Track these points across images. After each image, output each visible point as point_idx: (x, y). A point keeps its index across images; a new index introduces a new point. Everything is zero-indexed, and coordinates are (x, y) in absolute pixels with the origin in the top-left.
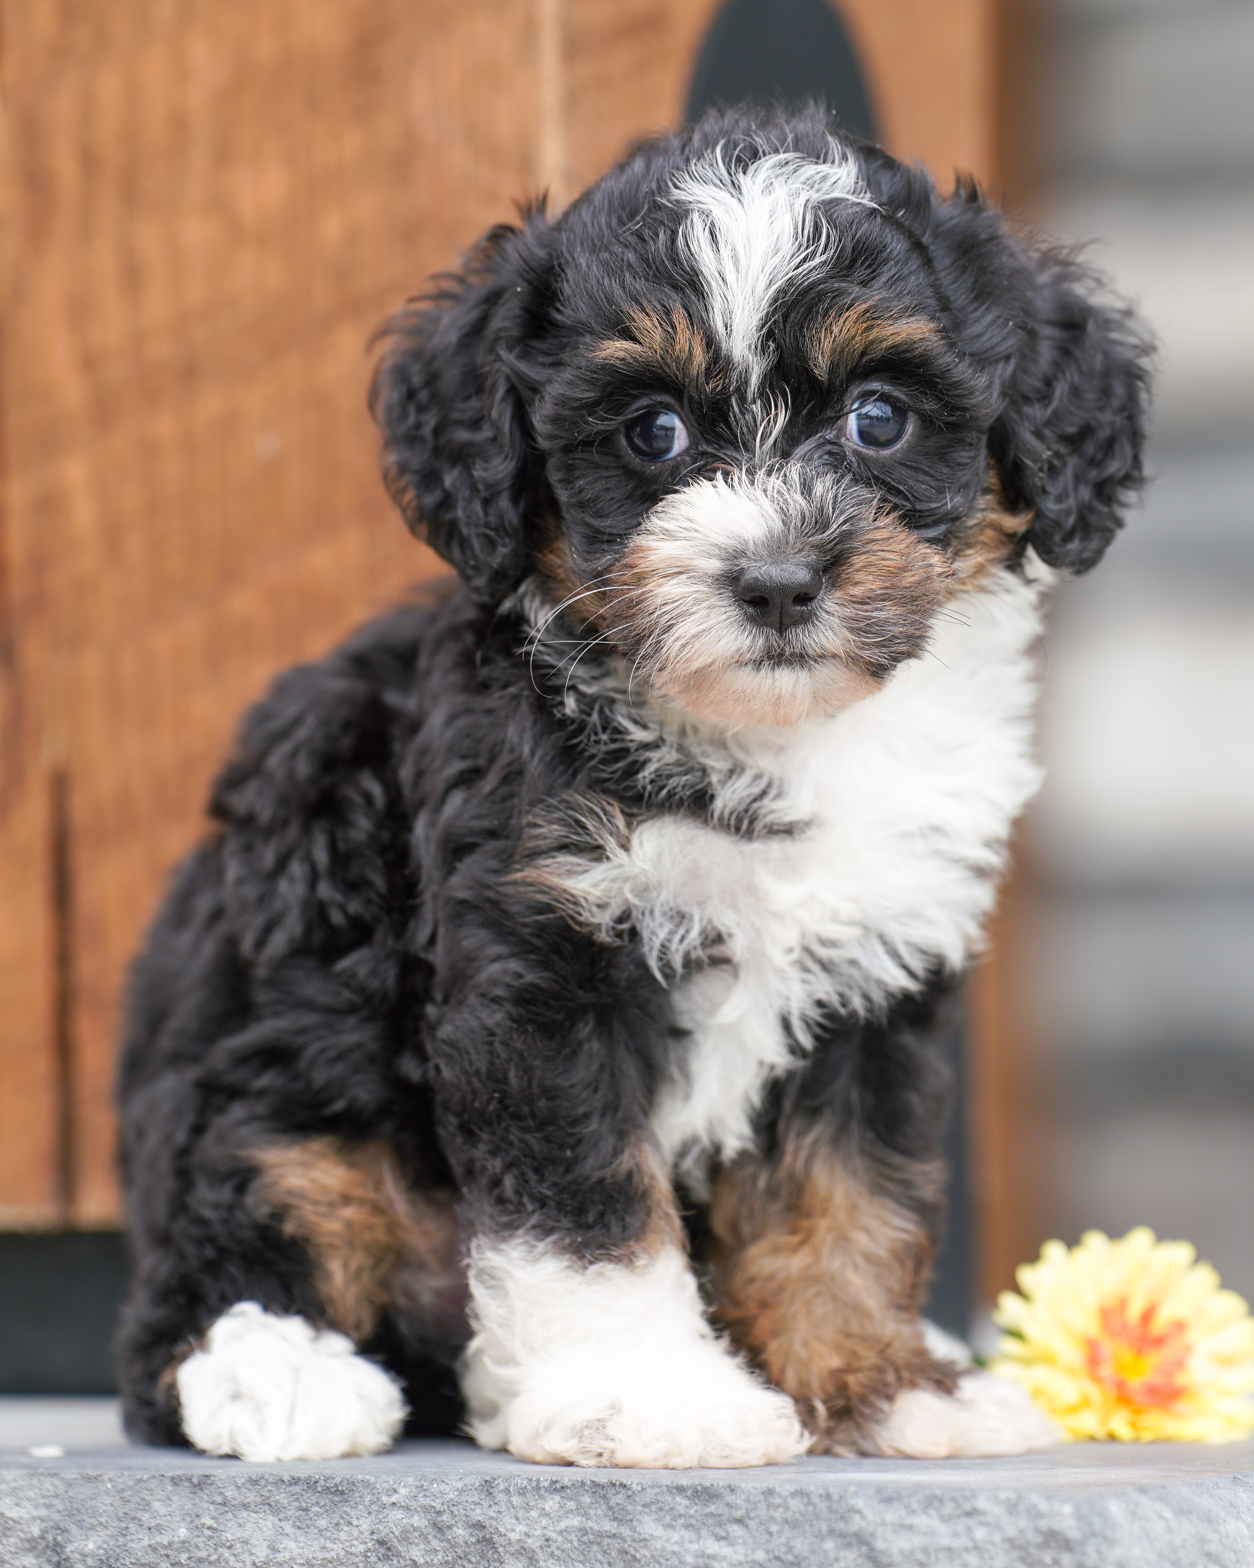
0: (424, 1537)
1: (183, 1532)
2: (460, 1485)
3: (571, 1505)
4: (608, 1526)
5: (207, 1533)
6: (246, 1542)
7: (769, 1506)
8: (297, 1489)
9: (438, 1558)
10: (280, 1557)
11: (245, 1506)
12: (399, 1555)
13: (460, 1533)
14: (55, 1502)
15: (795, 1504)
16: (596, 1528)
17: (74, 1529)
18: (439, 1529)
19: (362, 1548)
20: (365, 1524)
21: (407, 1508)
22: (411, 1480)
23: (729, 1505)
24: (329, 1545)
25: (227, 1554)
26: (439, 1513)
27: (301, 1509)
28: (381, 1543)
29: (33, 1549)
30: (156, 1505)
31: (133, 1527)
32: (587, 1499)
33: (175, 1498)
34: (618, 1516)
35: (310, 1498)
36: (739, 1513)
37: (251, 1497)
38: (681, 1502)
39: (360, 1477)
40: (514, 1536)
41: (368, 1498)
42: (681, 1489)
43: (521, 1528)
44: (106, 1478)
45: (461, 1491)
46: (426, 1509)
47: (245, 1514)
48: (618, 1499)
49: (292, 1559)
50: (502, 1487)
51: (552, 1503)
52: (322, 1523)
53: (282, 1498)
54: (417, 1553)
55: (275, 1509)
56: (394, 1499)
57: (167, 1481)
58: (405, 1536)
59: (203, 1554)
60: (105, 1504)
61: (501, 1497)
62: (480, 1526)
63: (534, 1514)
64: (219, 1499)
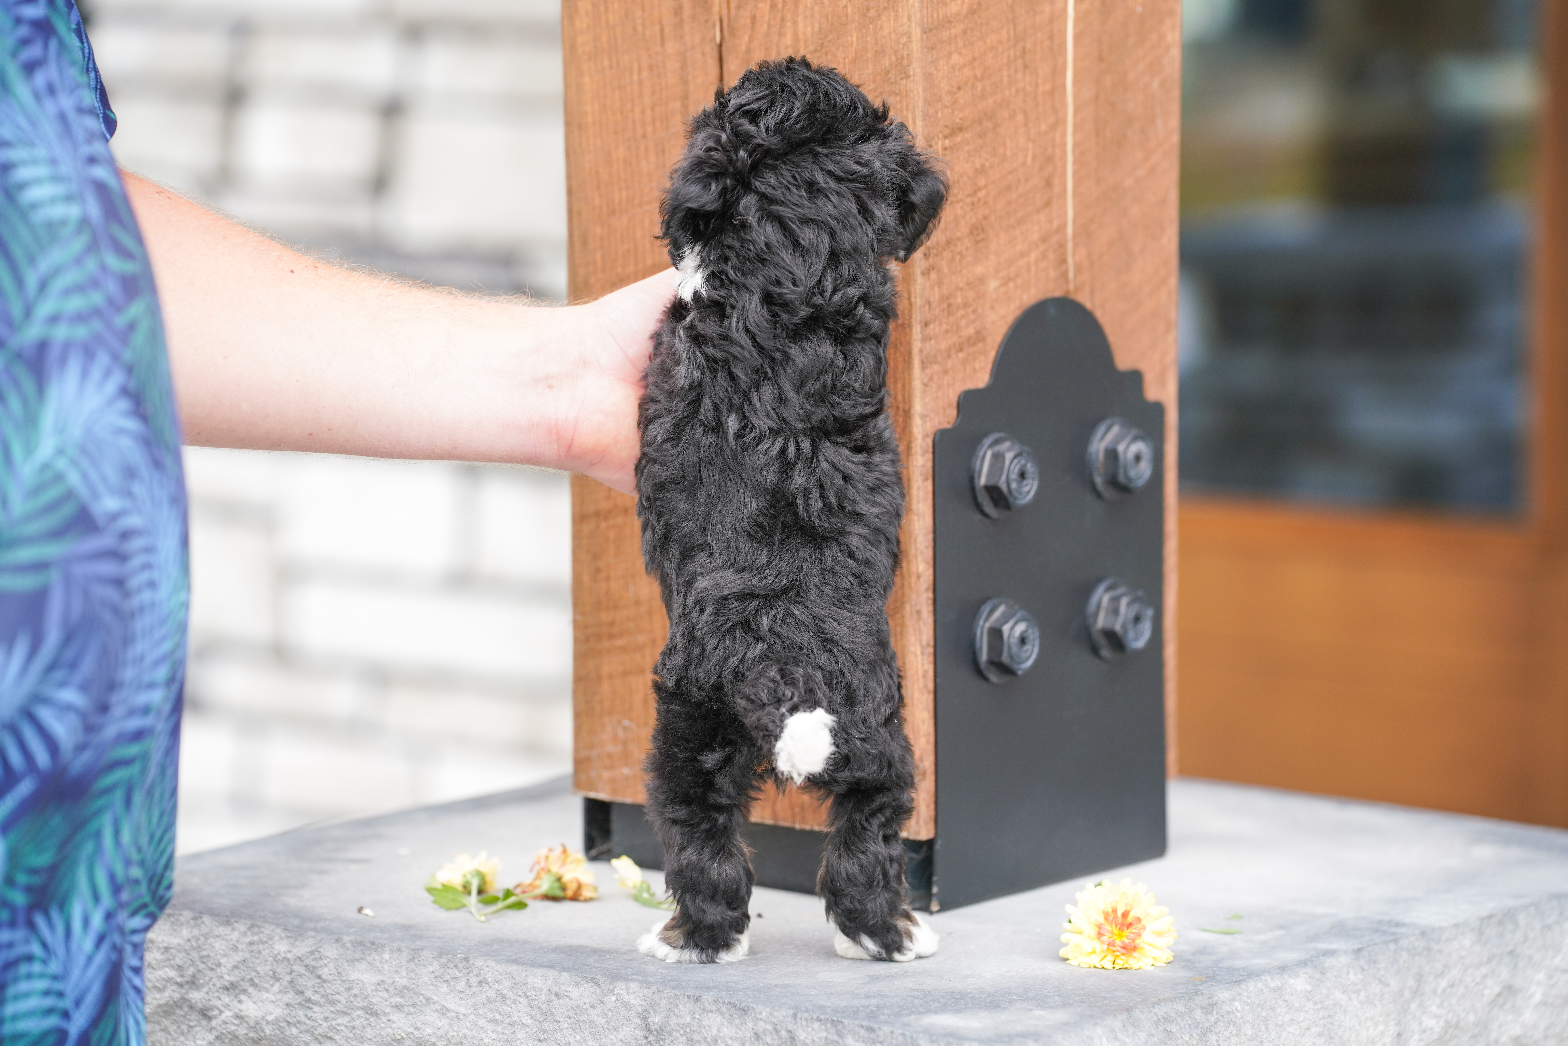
0: (771, 1033)
1: (688, 1020)
2: (784, 1014)
3: (823, 1027)
4: (836, 1038)
5: (697, 1020)
6: (710, 1027)
7: (892, 1038)
8: (729, 1007)
9: (776, 1042)
10: (721, 1034)
11: (711, 1011)
12: (762, 1039)
13: (783, 1033)
14: (648, 999)
15: (900, 1039)
16: (831, 1038)
17: (652, 1012)
18: (776, 1031)
19: (749, 1035)
20: (750, 1025)
21: (765, 1021)
22: (768, 1009)
23: (878, 1036)
24: (738, 1031)
25: (703, 1030)
26: (776, 1025)
27: (730, 1015)
28: (756, 1034)
29: (640, 1017)
30: (681, 1006)
31: (672, 1015)
32: (829, 1025)
33: (687, 1004)
34: (840, 1034)
35: (733, 1011)
36: (881, 1039)
37: (714, 1008)
38: (862, 1032)
39: (751, 1005)
40: (802, 1038)
41: (753, 1015)
42: (862, 1026)
43: (804, 1035)
44: (665, 992)
45: (784, 1017)
46: (772, 1023)
47: (711, 1014)
48: (840, 1027)
49: (725, 1035)
50: (799, 1016)
51: (816, 1025)
52: (737, 1022)
53: (724, 1009)
54: (768, 1040)
55: (722, 1014)
56: (761, 1017)
57: (686, 997)
58: (764, 1032)
59: (695, 1029)
60: (664, 1003)
61: (799, 1021)
62: (790, 1032)
63: (810, 1029)
64: (702, 1007)
